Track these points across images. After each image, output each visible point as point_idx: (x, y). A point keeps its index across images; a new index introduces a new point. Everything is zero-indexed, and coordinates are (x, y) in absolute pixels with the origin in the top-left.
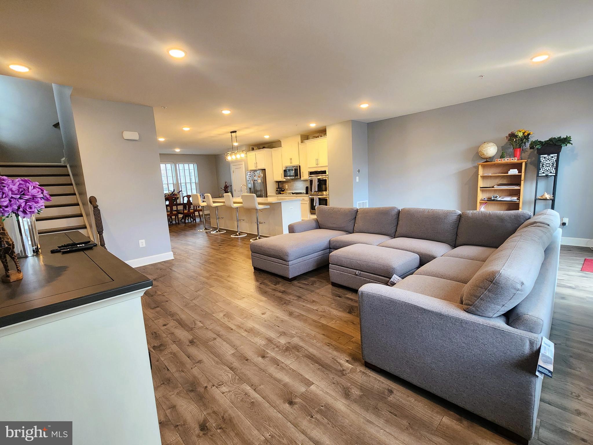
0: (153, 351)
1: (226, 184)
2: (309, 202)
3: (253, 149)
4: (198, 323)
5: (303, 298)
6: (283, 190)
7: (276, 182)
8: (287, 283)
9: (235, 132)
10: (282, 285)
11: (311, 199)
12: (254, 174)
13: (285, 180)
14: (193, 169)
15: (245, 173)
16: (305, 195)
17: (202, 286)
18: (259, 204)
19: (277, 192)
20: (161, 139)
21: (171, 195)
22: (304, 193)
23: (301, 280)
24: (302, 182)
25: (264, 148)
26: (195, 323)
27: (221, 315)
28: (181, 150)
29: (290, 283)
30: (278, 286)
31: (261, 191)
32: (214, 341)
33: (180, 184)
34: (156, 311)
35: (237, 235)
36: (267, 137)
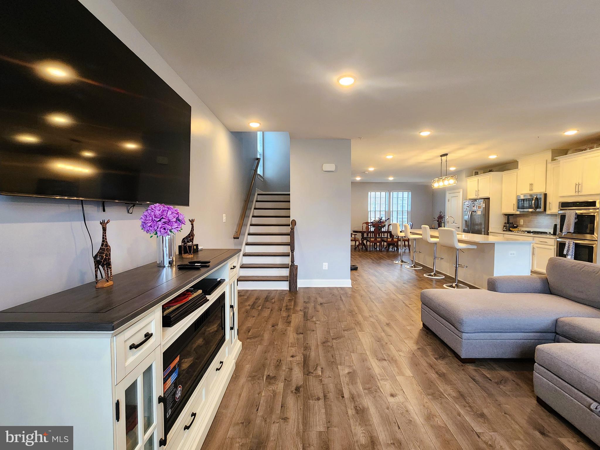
0: (265, 380)
1: (441, 214)
2: (556, 247)
3: (477, 173)
4: (319, 369)
5: (467, 400)
6: (515, 226)
7: (505, 214)
8: (456, 363)
9: (446, 155)
10: (447, 364)
11: (560, 243)
12: (473, 203)
13: (518, 213)
14: (407, 197)
15: (463, 201)
16: (552, 237)
17: (353, 326)
18: (460, 241)
19: (504, 228)
20: (371, 169)
21: (378, 222)
22: (550, 233)
23: (483, 367)
24: (549, 217)
25: (490, 171)
26: (316, 368)
27: (347, 371)
28: (394, 178)
29: (462, 365)
30: (441, 362)
31: (481, 224)
32: (315, 401)
33: (392, 212)
34: (298, 338)
35: (430, 275)
36: (493, 157)
